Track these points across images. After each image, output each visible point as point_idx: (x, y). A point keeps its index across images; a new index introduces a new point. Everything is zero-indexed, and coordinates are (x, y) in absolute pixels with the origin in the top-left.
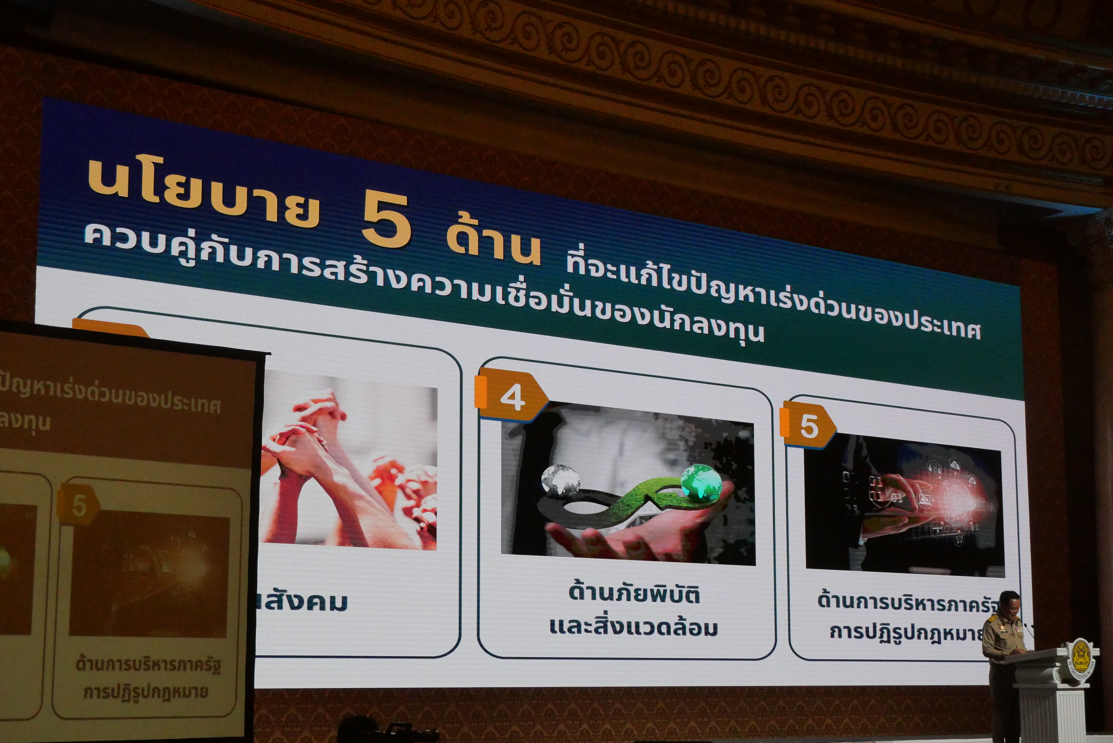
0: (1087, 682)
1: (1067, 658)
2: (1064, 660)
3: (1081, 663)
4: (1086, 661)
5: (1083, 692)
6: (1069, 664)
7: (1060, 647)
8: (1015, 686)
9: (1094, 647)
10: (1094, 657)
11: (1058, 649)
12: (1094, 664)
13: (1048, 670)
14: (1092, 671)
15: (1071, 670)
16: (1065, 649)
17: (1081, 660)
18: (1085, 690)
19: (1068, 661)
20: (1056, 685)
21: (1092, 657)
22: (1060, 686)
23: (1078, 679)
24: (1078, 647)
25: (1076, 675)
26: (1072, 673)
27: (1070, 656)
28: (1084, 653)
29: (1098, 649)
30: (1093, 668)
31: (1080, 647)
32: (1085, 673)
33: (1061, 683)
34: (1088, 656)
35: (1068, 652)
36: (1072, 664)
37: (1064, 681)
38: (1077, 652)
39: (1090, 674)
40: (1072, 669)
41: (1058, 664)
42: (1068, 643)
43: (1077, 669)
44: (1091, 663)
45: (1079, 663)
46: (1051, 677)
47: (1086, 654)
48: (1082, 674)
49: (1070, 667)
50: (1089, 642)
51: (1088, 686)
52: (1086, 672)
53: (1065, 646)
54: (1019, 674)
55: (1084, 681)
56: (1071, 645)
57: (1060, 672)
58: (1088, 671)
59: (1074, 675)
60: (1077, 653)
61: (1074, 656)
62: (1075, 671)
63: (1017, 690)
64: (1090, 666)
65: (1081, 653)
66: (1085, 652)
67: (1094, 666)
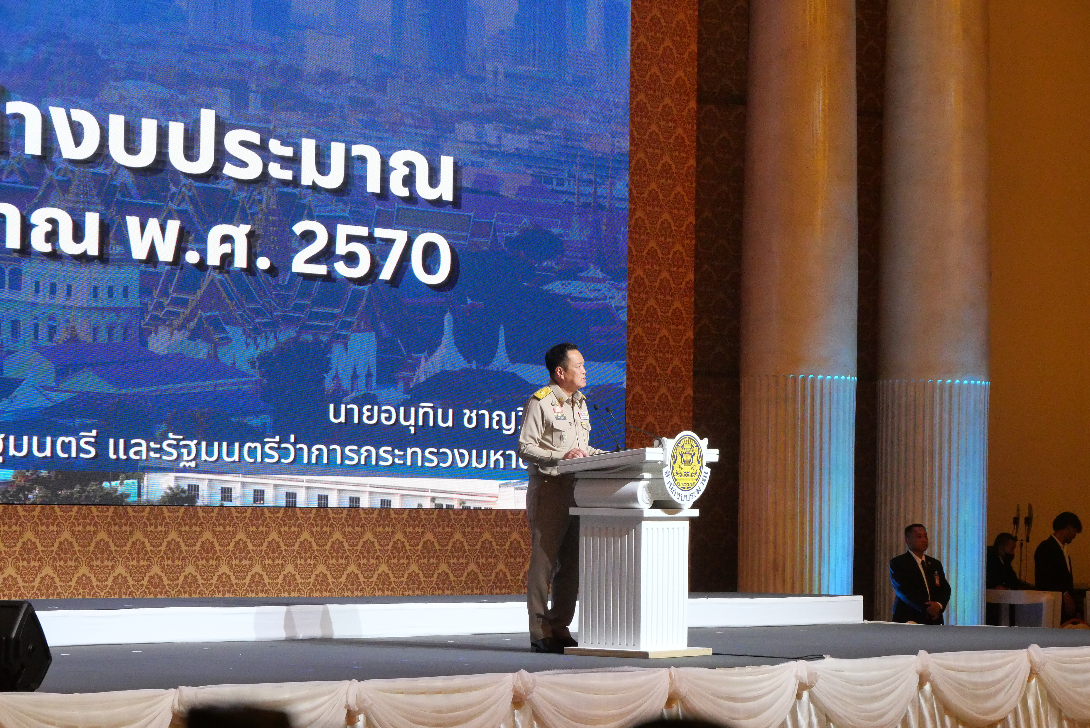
0: (694, 506)
1: (663, 464)
2: (657, 467)
3: (686, 474)
4: (695, 472)
5: (687, 524)
6: (664, 475)
7: (651, 445)
8: (573, 511)
9: (710, 446)
10: (709, 465)
11: (648, 450)
12: (708, 476)
13: (630, 486)
14: (703, 488)
15: (668, 486)
16: (660, 449)
17: (687, 469)
18: (692, 521)
19: (664, 470)
20: (641, 511)
21: (705, 464)
22: (649, 512)
23: (679, 501)
24: (683, 446)
25: (675, 495)
26: (669, 490)
27: (668, 462)
28: (692, 457)
29: (716, 451)
30: (706, 483)
31: (687, 447)
32: (691, 492)
33: (652, 508)
34: (699, 462)
35: (665, 455)
36: (670, 476)
37: (656, 505)
38: (680, 454)
39: (701, 493)
40: (669, 484)
41: (647, 475)
42: (665, 439)
43: (678, 485)
44: (703, 474)
45: (683, 474)
46: (633, 497)
47: (695, 458)
48: (687, 493)
49: (666, 480)
50: (702, 438)
51: (696, 513)
52: (694, 489)
53: (660, 444)
54: (580, 492)
55: (691, 503)
56: (669, 443)
57: (650, 489)
58: (697, 487)
59: (672, 495)
60: (679, 457)
61: (675, 462)
62: (675, 487)
63: (577, 518)
64: (701, 480)
65: (687, 457)
66: (694, 455)
67: (707, 479)
